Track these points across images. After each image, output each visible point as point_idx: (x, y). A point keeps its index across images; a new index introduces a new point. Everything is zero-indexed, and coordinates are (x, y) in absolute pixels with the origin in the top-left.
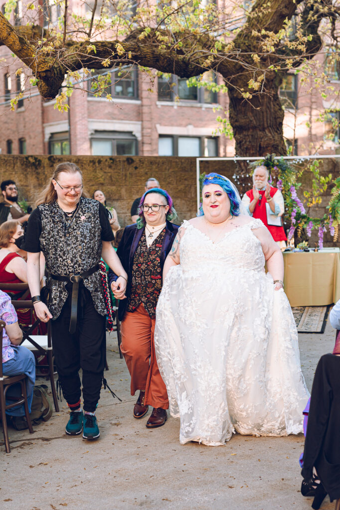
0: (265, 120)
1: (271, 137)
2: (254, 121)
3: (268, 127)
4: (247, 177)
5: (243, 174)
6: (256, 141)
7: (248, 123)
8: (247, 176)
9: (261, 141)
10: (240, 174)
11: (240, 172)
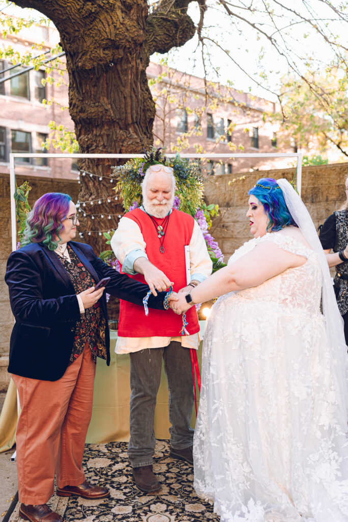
0: (129, 111)
1: (139, 141)
2: (112, 112)
3: (133, 123)
4: (99, 205)
5: (93, 199)
6: (115, 145)
7: (101, 115)
8: (100, 202)
9: (122, 146)
10: (88, 200)
11: (87, 196)
